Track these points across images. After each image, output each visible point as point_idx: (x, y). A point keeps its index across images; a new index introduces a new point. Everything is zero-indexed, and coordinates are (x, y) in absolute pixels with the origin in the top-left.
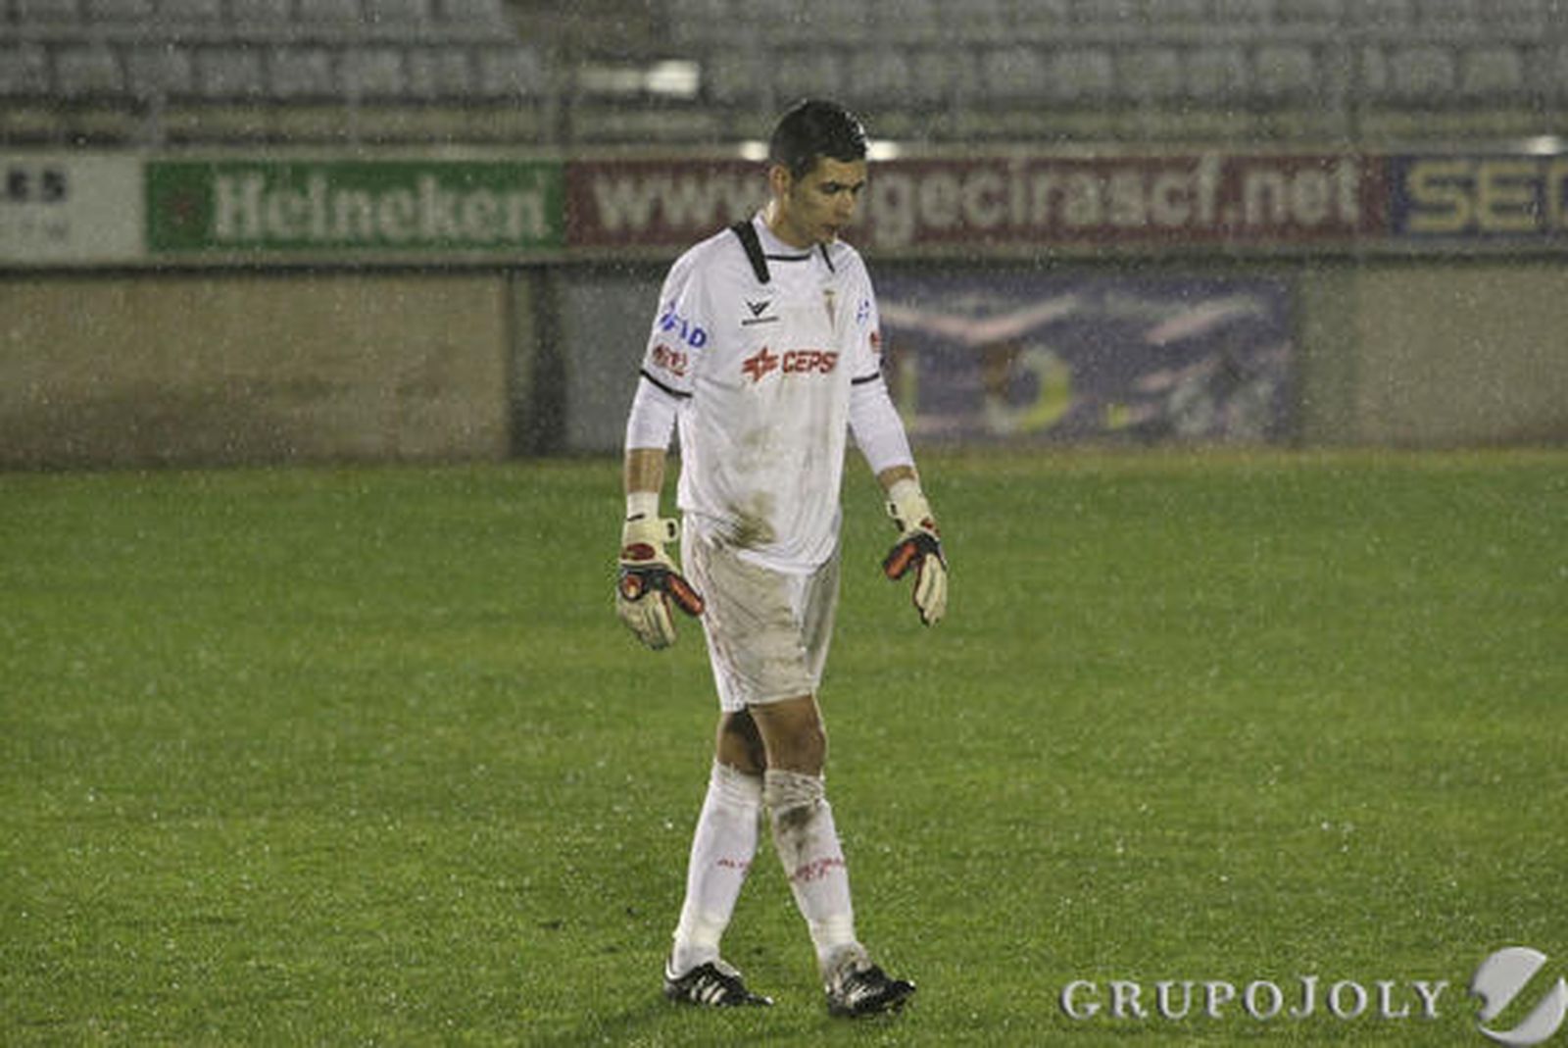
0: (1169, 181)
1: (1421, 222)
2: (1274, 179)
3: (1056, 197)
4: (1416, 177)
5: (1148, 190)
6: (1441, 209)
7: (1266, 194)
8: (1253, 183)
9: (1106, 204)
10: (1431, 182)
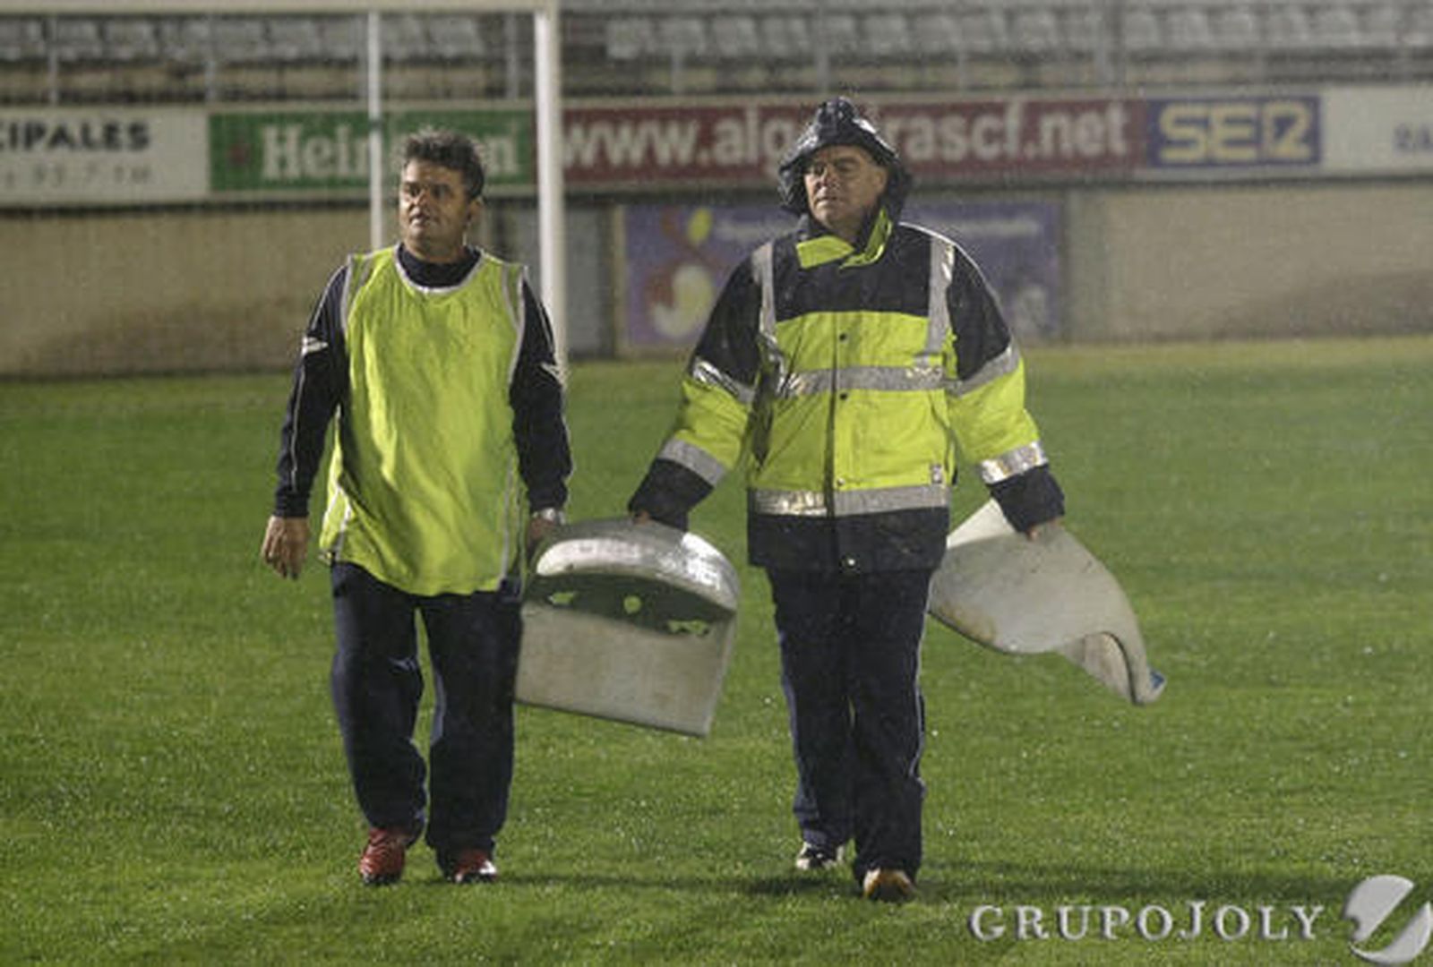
0: (986, 122)
1: (1170, 155)
2: (1063, 121)
3: (902, 137)
4: (1168, 118)
5: (968, 132)
6: (1185, 143)
7: (1056, 133)
8: (1047, 124)
9: (939, 142)
10: (1181, 122)
